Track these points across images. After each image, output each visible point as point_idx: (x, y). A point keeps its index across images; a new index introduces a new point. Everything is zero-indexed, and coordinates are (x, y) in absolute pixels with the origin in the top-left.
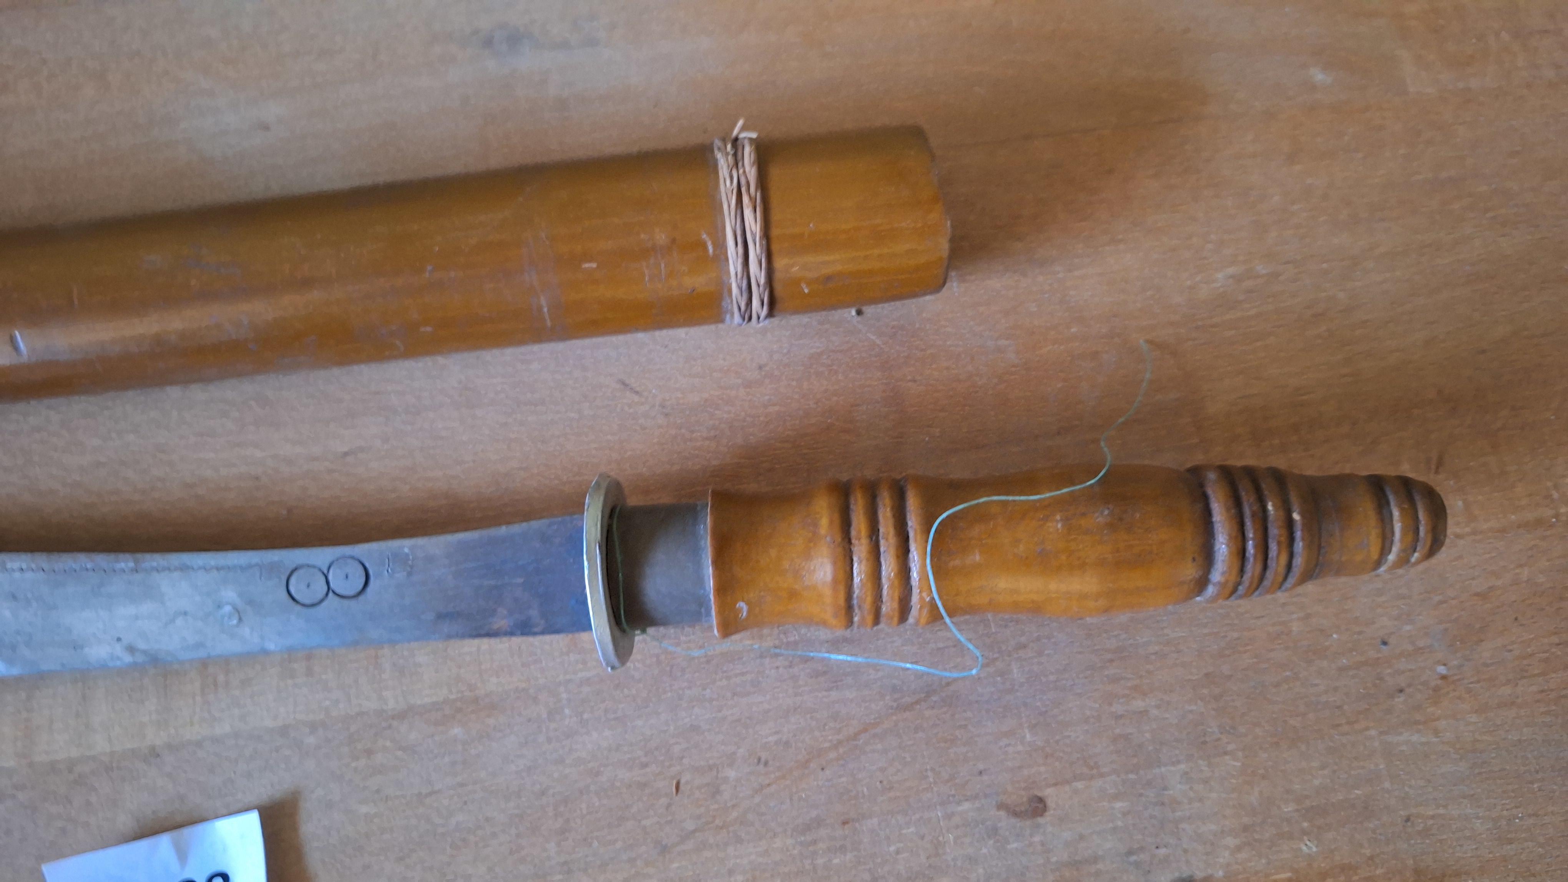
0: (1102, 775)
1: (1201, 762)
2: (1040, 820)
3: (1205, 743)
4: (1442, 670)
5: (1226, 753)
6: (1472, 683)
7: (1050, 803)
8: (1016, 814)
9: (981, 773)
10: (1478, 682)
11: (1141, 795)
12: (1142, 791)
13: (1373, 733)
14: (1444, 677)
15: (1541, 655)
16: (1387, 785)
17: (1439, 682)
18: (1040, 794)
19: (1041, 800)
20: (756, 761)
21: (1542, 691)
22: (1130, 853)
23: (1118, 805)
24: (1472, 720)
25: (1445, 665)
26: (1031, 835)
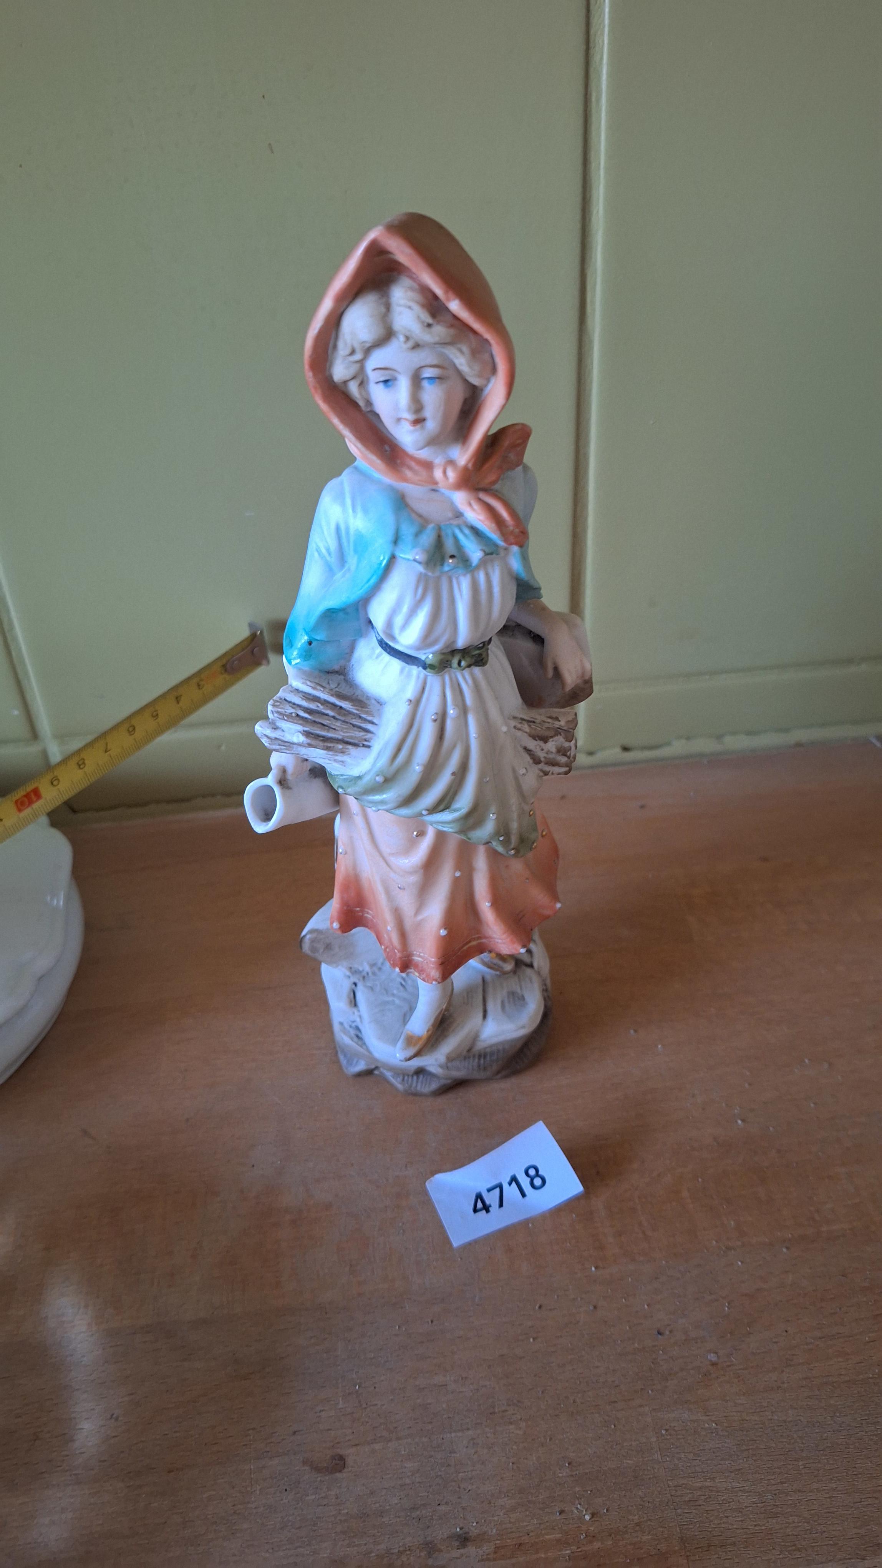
0: (398, 1439)
1: (487, 1429)
2: (338, 1475)
3: (493, 1413)
4: (712, 1357)
5: (511, 1423)
6: (741, 1369)
7: (350, 1461)
8: (317, 1469)
9: (295, 1433)
10: (746, 1369)
11: (431, 1456)
12: (433, 1453)
13: (647, 1409)
14: (714, 1364)
15: (806, 1347)
16: (657, 1456)
17: (710, 1367)
18: (341, 1453)
19: (342, 1458)
20: (109, 1416)
21: (806, 1378)
22: (414, 1508)
23: (409, 1465)
24: (740, 1401)
25: (716, 1353)
26: (329, 1489)
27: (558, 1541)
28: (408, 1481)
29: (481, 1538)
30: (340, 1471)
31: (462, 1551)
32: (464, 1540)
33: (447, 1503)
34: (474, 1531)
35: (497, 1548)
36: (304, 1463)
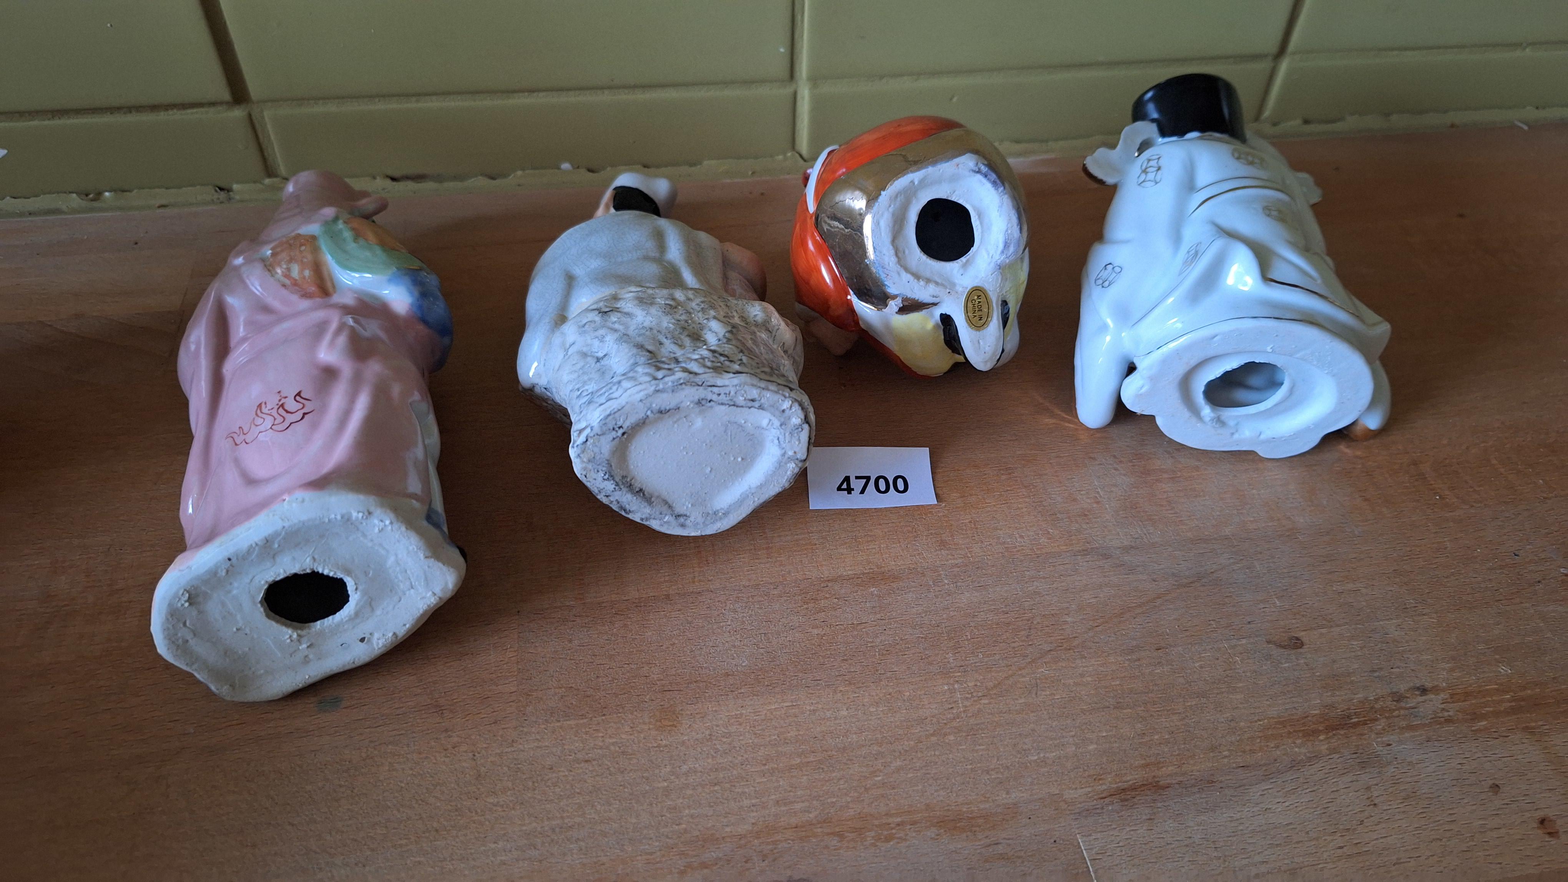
27: (1497, 690)
28: (1359, 653)
29: (1436, 690)
30: (1301, 648)
31: (1424, 698)
32: (1424, 691)
33: (1398, 667)
34: (1428, 685)
35: (1452, 696)
36: (1269, 642)
